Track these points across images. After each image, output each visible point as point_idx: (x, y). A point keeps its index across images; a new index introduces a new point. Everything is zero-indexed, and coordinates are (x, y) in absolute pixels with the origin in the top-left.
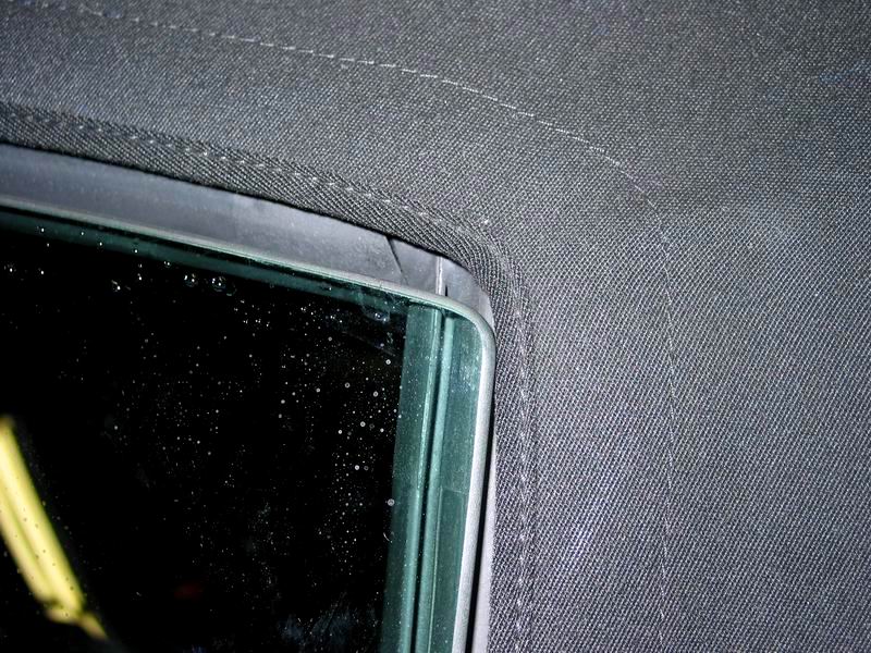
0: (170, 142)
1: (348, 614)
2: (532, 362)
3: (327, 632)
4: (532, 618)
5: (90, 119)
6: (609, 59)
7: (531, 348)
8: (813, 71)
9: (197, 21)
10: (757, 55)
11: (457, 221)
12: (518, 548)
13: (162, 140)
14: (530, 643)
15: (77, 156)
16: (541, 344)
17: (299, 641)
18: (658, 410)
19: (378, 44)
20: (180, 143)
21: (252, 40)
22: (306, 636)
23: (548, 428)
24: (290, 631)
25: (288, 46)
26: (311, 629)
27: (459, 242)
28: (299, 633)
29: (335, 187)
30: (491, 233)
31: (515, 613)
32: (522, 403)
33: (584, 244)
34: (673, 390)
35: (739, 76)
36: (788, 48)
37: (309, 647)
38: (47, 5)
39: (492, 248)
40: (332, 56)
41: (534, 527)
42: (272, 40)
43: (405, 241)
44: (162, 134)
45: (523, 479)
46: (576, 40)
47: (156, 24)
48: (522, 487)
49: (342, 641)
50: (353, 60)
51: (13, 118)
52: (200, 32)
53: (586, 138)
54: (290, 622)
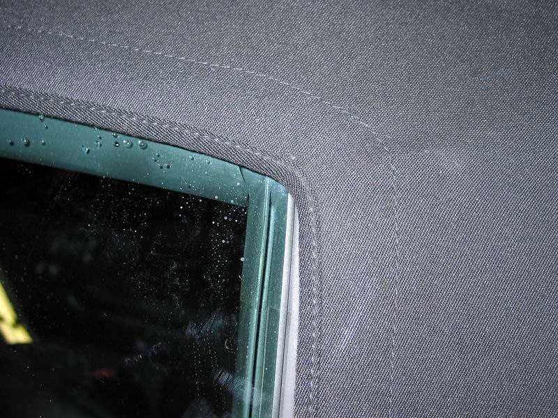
0: (114, 112)
1: (221, 319)
2: (319, 238)
3: (210, 330)
4: (319, 380)
5: (67, 98)
6: (362, 67)
7: (319, 228)
8: (475, 74)
9: (128, 42)
10: (444, 65)
11: (277, 158)
12: (312, 340)
13: (110, 110)
14: (318, 393)
15: (60, 119)
16: (324, 227)
17: (195, 336)
18: (389, 264)
19: (232, 57)
20: (120, 113)
21: (160, 53)
22: (199, 333)
23: (328, 274)
24: (191, 331)
25: (181, 57)
26: (201, 329)
27: (279, 169)
28: (195, 332)
29: (209, 139)
30: (296, 164)
31: (310, 377)
32: (314, 259)
33: (348, 170)
34: (398, 252)
35: (434, 77)
36: (462, 61)
37: (201, 338)
38: (40, 31)
39: (297, 173)
40: (206, 63)
41: (320, 329)
42: (171, 53)
43: (248, 169)
44: (109, 107)
45: (314, 302)
46: (344, 55)
47: (104, 43)
48: (313, 306)
49: (218, 335)
50: (217, 65)
51: (23, 97)
52: (130, 48)
53: (350, 111)
54: (190, 326)
